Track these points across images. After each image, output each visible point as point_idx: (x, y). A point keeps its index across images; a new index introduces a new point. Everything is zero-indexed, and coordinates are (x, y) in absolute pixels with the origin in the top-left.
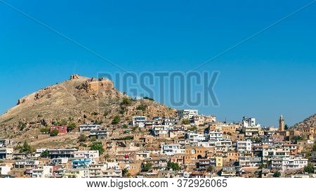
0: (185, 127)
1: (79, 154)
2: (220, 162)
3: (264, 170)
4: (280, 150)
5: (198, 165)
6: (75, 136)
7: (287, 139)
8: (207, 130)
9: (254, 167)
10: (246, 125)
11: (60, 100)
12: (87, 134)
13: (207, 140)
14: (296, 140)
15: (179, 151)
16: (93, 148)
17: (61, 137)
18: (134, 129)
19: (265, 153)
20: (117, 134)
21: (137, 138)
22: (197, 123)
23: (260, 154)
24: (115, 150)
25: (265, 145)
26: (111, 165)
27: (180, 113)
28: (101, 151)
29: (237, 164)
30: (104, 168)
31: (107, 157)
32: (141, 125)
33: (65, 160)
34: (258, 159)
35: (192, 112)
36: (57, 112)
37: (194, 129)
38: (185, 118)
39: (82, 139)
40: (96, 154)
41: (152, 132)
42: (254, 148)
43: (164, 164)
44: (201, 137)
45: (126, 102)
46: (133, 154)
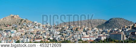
0: (34, 25)
1: (12, 31)
2: (42, 32)
3: (51, 34)
4: (54, 30)
5: (37, 33)
6: (11, 27)
7: (56, 28)
8: (39, 26)
9: (49, 34)
10: (47, 25)
11: (8, 20)
12: (14, 27)
13: (39, 28)
14: (57, 28)
15: (33, 30)
16: (15, 29)
17: (8, 27)
18: (23, 26)
19: (51, 31)
20: (20, 27)
21: (24, 27)
22: (37, 24)
23: (50, 31)
24: (19, 30)
25: (51, 29)
26: (19, 33)
27: (33, 22)
28: (17, 30)
29: (45, 33)
30: (17, 34)
31: (18, 31)
32: (25, 25)
33: (9, 32)
34: (50, 32)
35: (36, 22)
36: (7, 22)
37: (36, 26)
38: (34, 23)
39: (13, 28)
40: (15, 31)
41: (27, 26)
42: (49, 30)
43: (30, 33)
44: (38, 27)
45: (22, 20)
46: (23, 31)
